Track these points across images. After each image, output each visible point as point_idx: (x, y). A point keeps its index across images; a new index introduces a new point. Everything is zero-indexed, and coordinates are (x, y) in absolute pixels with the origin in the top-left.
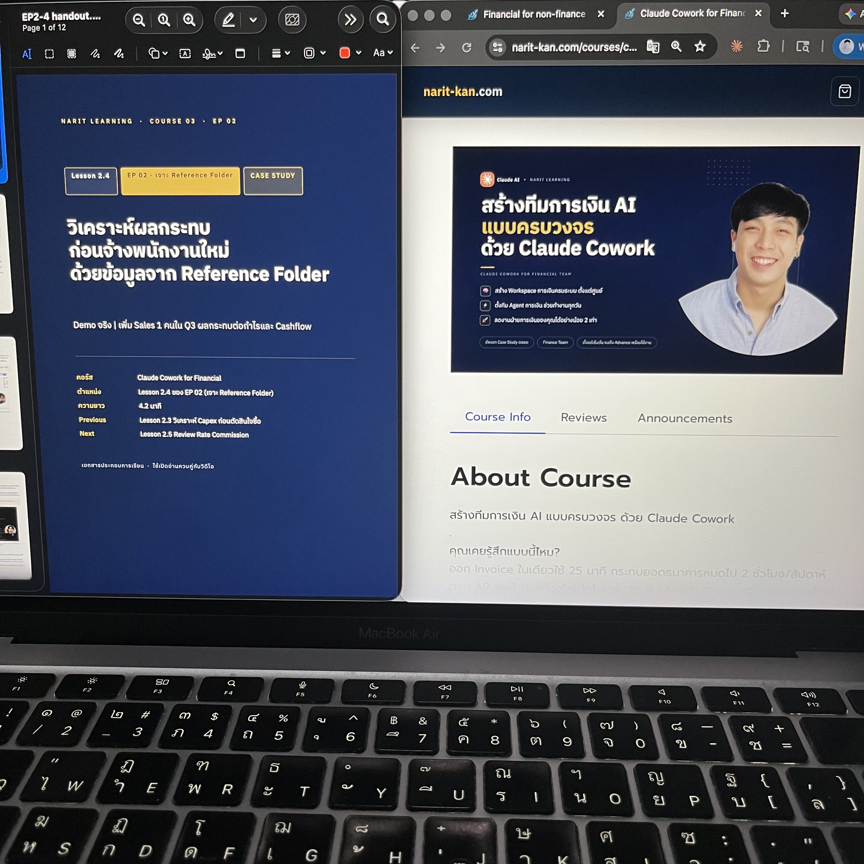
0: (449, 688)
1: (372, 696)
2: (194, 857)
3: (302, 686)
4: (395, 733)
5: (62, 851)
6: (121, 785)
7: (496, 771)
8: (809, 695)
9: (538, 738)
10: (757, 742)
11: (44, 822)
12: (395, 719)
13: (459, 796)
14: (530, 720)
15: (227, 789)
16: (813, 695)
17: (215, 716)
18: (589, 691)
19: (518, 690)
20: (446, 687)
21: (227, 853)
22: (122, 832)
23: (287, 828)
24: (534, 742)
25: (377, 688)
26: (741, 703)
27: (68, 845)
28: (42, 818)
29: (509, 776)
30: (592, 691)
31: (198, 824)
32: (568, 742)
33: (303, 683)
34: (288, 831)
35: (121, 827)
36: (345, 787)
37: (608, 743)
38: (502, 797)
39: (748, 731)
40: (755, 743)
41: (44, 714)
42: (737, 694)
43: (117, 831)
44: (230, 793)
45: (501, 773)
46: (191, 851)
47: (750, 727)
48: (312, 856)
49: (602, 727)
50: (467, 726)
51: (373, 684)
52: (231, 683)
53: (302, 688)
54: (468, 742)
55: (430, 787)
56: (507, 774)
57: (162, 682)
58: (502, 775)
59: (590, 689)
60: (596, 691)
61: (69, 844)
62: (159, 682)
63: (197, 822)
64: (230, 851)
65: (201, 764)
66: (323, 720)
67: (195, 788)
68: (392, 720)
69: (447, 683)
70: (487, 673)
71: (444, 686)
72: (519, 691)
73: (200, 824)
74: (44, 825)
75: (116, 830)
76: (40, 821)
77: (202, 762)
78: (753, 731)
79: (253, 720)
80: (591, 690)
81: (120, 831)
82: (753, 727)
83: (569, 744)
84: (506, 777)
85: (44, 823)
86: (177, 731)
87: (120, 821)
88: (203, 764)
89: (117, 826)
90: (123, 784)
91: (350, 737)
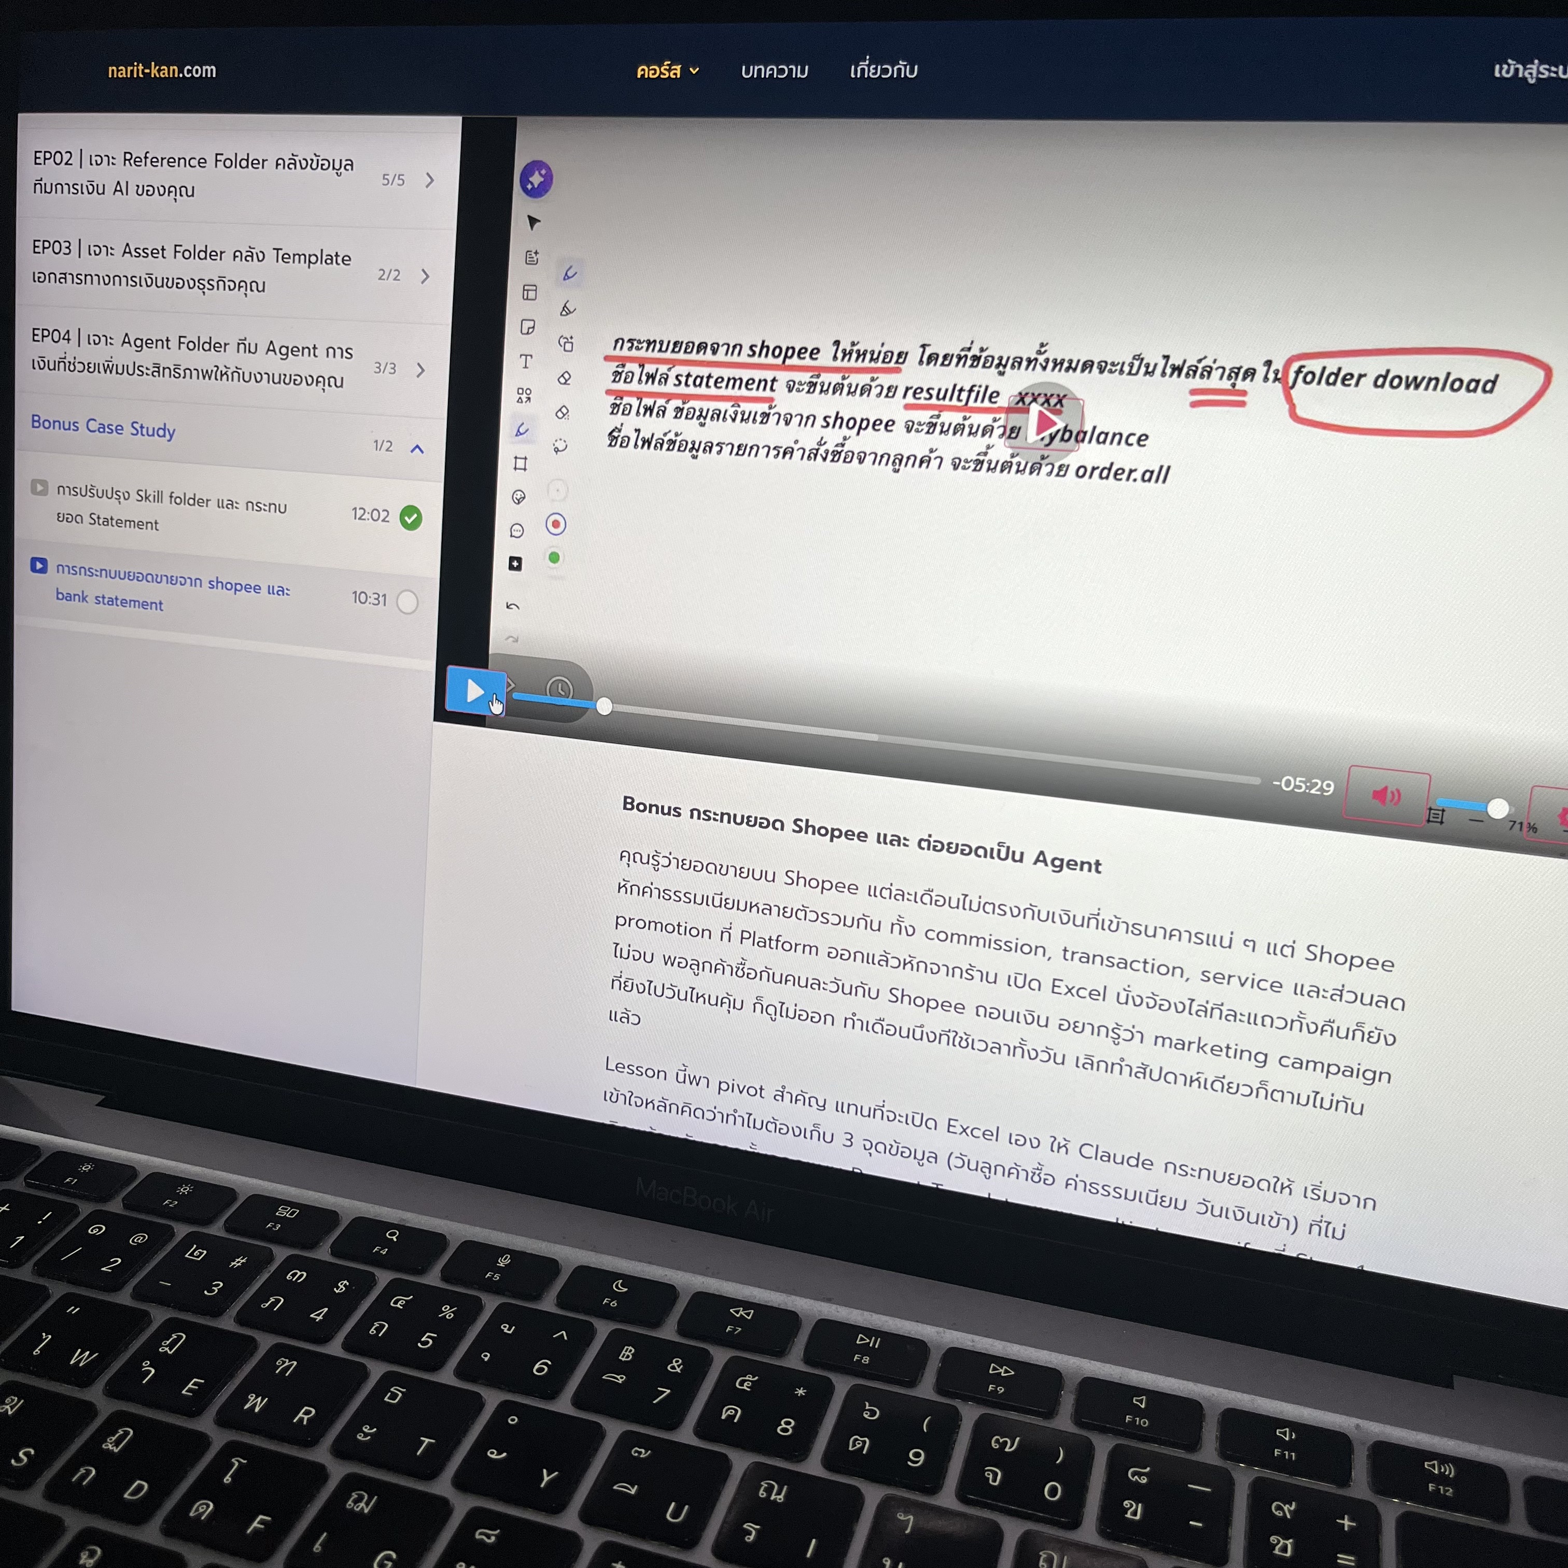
0: (748, 1314)
1: (610, 1302)
2: (203, 1518)
3: (502, 1262)
4: (618, 1377)
5: (19, 1460)
6: (150, 1371)
7: (762, 1483)
8: (1440, 1469)
9: (866, 1439)
10: (1288, 1539)
11: (12, 1408)
12: (631, 1351)
13: (675, 1515)
14: (867, 1404)
15: (305, 1415)
16: (1450, 1471)
17: (342, 1286)
18: (1001, 1370)
19: (870, 1343)
20: (742, 1313)
21: (255, 1524)
22: (116, 1450)
23: (367, 1504)
24: (854, 1445)
25: (626, 1289)
26: (1291, 1456)
27: (29, 1452)
28: (13, 1400)
29: (781, 1498)
30: (1006, 1372)
31: (233, 1465)
32: (917, 1458)
33: (507, 1257)
34: (366, 1511)
35: (117, 1443)
36: (493, 1455)
37: (991, 1477)
38: (750, 1533)
39: (1279, 1514)
40: (1282, 1541)
41: (92, 1231)
42: (1291, 1435)
43: (110, 1447)
44: (305, 1423)
45: (769, 1490)
46: (203, 1508)
47: (1286, 1508)
48: (386, 1562)
49: (993, 1444)
50: (749, 1390)
51: (621, 1281)
52: (392, 1234)
53: (501, 1265)
54: (736, 1421)
55: (633, 1487)
56: (779, 1493)
57: (287, 1213)
58: (770, 1495)
59: (1004, 1367)
60: (1013, 1373)
61: (33, 1452)
62: (282, 1212)
63: (233, 1460)
64: (261, 1522)
65: (284, 1362)
66: (509, 1330)
67: (257, 1403)
68: (623, 1352)
69: (747, 1305)
70: (829, 1300)
71: (742, 1309)
72: (871, 1345)
73: (237, 1464)
74: (10, 1413)
75: (109, 1445)
76: (7, 1404)
77: (287, 1360)
78: (1289, 1517)
79: (398, 1306)
80: (1006, 1370)
81: (115, 1448)
82: (1292, 1508)
83: (917, 1462)
84: (775, 1499)
85: (11, 1410)
86: (272, 1300)
87: (121, 1432)
88: (286, 1364)
89: (114, 1439)
90: (153, 1371)
91: (541, 1367)
